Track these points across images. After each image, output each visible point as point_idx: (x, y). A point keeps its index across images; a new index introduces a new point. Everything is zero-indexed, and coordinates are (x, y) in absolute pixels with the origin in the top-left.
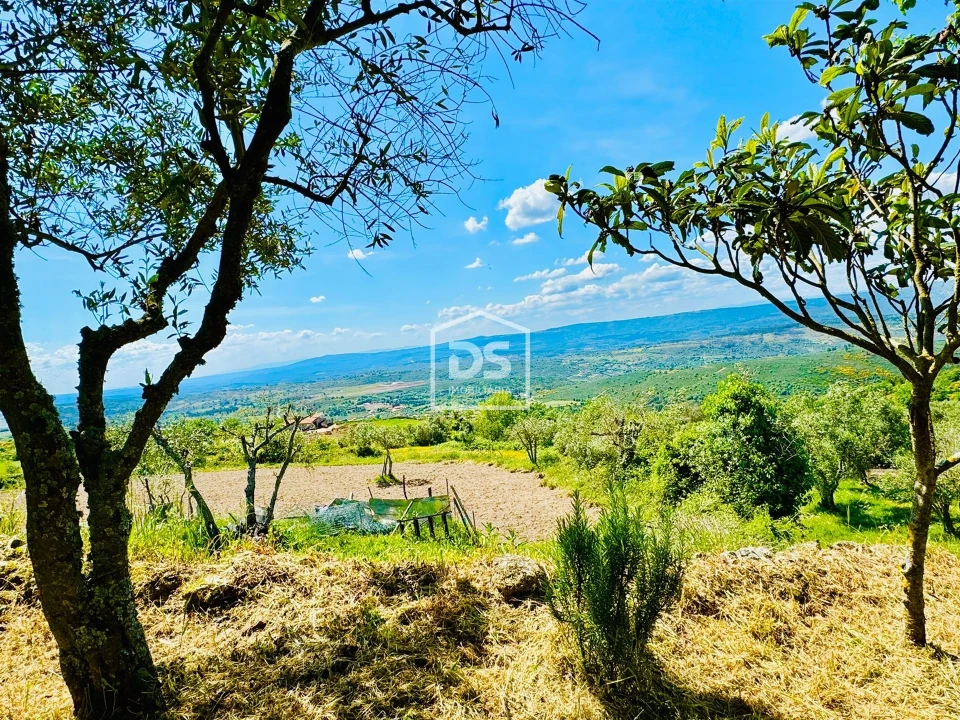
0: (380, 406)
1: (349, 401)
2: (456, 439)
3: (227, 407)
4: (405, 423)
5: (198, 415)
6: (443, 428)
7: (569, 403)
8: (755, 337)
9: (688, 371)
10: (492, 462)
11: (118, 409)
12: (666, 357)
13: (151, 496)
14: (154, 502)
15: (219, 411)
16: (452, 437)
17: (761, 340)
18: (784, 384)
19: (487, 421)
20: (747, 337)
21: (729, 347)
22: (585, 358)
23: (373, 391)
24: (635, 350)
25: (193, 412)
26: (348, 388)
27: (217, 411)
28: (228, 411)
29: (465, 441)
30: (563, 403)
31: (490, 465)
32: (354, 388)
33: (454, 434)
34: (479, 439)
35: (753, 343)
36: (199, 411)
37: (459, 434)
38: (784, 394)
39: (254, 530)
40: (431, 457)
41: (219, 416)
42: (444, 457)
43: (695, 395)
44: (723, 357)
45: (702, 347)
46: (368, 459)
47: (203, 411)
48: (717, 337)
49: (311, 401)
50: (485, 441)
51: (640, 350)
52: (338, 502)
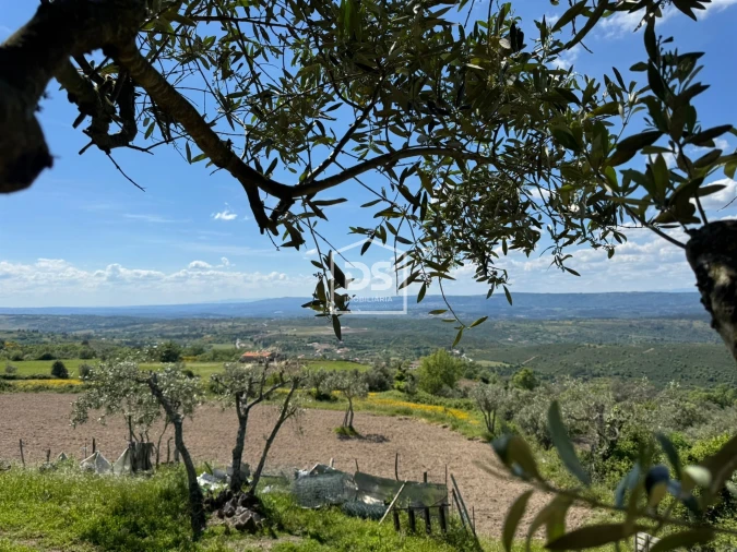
0: (326, 346)
1: (300, 339)
2: (399, 389)
3: (194, 333)
4: (351, 367)
5: (168, 337)
6: (387, 376)
7: (498, 364)
8: (684, 322)
9: (616, 347)
10: (447, 424)
11: (103, 325)
12: (595, 332)
13: (132, 433)
14: (134, 440)
15: (187, 336)
16: (396, 386)
17: (691, 326)
18: (711, 371)
19: (427, 375)
20: (676, 321)
21: (658, 329)
22: (517, 325)
23: (322, 333)
24: (566, 322)
25: (166, 334)
26: (300, 328)
27: (185, 336)
28: (195, 337)
29: (408, 392)
30: (493, 364)
31: (444, 427)
32: (306, 328)
33: (397, 384)
34: (422, 393)
35: (682, 327)
36: (171, 334)
37: (403, 384)
38: (711, 380)
39: (238, 497)
40: (385, 410)
41: (186, 341)
42: (398, 412)
43: (621, 371)
44: (652, 338)
45: (631, 326)
46: (325, 404)
47: (174, 334)
48: (647, 318)
49: (267, 336)
50: (426, 395)
51: (570, 323)
52: (321, 470)
